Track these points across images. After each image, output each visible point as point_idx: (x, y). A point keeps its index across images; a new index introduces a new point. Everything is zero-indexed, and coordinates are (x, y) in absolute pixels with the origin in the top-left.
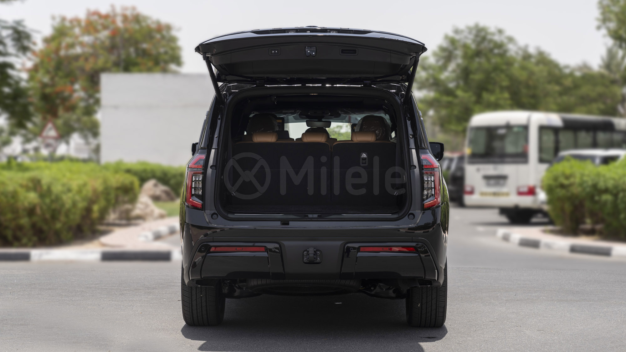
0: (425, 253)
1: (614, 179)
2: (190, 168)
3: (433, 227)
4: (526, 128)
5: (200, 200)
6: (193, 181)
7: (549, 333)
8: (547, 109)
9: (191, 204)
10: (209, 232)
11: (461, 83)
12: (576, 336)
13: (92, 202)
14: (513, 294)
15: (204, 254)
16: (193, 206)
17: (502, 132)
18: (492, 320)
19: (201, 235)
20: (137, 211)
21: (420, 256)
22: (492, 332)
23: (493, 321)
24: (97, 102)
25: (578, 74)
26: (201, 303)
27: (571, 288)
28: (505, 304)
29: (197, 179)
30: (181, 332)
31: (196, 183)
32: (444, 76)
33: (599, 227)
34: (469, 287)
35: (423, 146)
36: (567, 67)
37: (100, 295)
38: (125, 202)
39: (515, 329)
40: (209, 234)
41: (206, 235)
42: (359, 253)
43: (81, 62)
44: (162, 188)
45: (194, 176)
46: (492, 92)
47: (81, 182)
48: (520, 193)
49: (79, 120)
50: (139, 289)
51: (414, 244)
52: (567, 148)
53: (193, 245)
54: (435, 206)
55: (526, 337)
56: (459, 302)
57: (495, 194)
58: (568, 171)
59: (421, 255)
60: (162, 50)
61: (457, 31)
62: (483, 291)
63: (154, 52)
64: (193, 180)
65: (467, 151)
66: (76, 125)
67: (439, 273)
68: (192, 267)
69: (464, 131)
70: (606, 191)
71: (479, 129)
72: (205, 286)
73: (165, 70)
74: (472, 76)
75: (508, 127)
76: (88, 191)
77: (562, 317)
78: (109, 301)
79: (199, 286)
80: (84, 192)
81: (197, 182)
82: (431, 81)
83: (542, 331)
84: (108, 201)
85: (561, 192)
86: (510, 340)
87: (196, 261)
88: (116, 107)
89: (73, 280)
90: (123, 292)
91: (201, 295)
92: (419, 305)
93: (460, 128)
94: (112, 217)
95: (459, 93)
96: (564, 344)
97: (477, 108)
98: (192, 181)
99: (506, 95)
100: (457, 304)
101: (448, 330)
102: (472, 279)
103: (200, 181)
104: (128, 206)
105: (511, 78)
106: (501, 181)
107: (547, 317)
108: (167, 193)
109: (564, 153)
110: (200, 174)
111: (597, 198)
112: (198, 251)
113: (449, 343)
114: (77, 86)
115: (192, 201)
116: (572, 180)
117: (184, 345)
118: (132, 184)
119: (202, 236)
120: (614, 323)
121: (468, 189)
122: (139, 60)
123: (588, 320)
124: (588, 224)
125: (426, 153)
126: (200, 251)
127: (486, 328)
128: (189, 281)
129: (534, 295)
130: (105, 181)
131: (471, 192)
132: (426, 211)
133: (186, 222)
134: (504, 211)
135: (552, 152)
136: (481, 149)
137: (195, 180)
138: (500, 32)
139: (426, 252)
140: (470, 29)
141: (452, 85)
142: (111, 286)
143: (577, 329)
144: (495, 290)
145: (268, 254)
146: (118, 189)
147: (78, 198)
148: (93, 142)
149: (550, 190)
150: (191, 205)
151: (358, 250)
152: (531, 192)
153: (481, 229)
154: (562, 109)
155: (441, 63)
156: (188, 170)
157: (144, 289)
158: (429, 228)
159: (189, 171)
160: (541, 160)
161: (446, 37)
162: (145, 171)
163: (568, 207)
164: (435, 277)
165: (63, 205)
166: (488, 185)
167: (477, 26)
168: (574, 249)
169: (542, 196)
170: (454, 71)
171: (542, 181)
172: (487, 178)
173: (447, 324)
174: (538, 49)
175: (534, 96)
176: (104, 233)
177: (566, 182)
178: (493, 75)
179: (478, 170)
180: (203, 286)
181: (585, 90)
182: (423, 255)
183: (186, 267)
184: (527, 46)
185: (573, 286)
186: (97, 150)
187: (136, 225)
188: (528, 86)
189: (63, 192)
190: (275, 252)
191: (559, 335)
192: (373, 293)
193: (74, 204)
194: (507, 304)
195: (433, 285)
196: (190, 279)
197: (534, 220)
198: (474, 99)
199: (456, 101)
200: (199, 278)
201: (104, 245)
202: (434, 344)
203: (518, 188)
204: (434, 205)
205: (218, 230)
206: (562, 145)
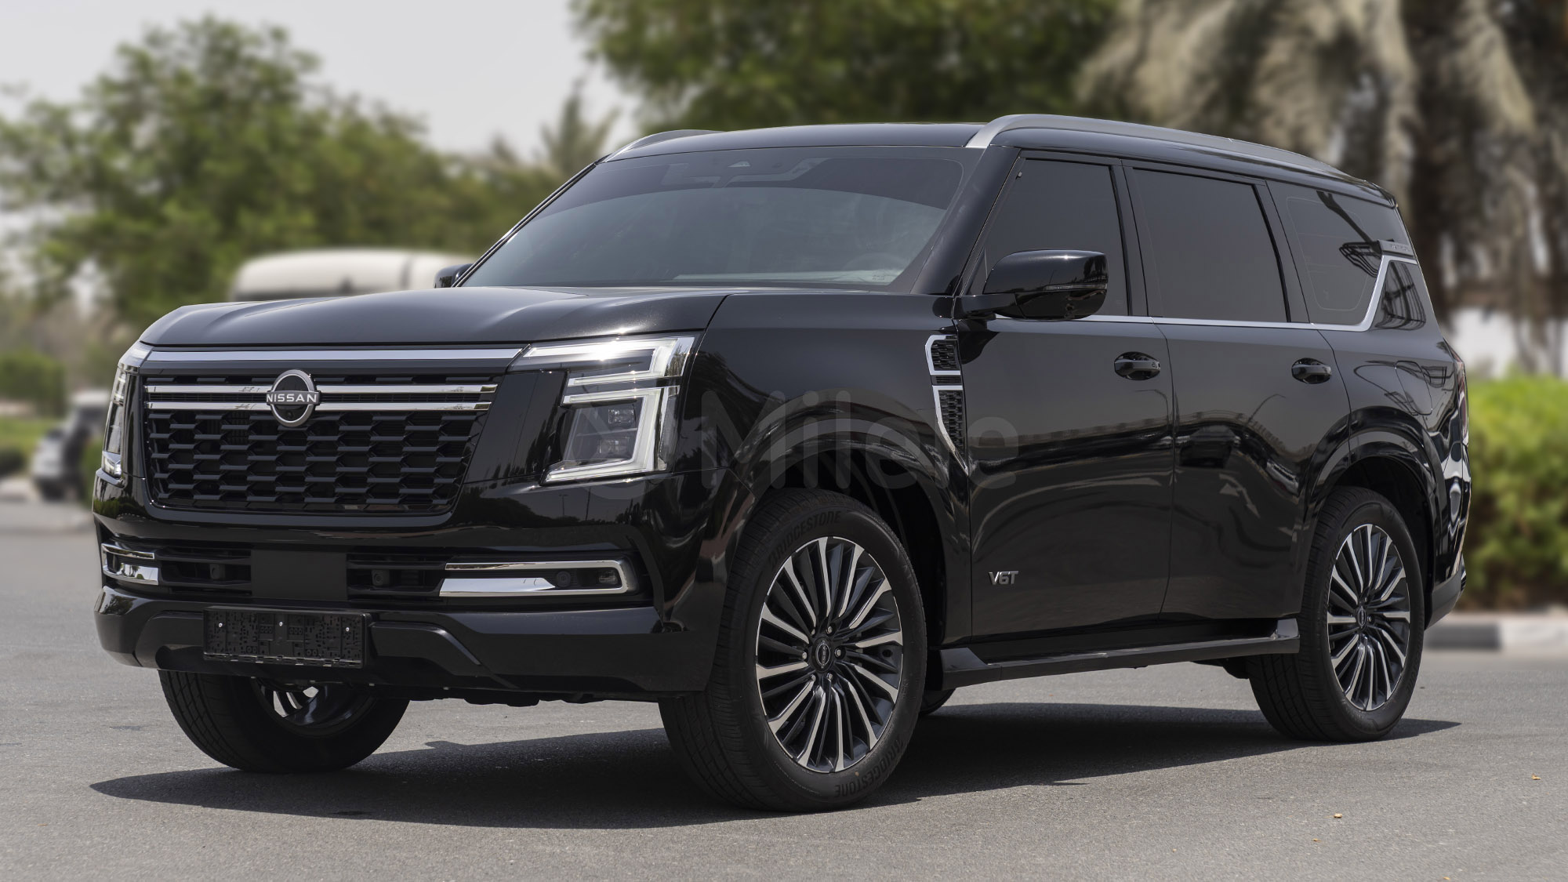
32: (121, 163)
61: (155, 39)
74: (209, 165)
82: (88, 174)
95: (172, 210)
99: (307, 219)
138: (279, 35)
140: (192, 31)
141: (150, 188)
155: (110, 128)
161: (124, 50)
167: (208, 23)
174: (379, 105)
178: (272, 163)
184: (355, 98)
198: (214, 227)
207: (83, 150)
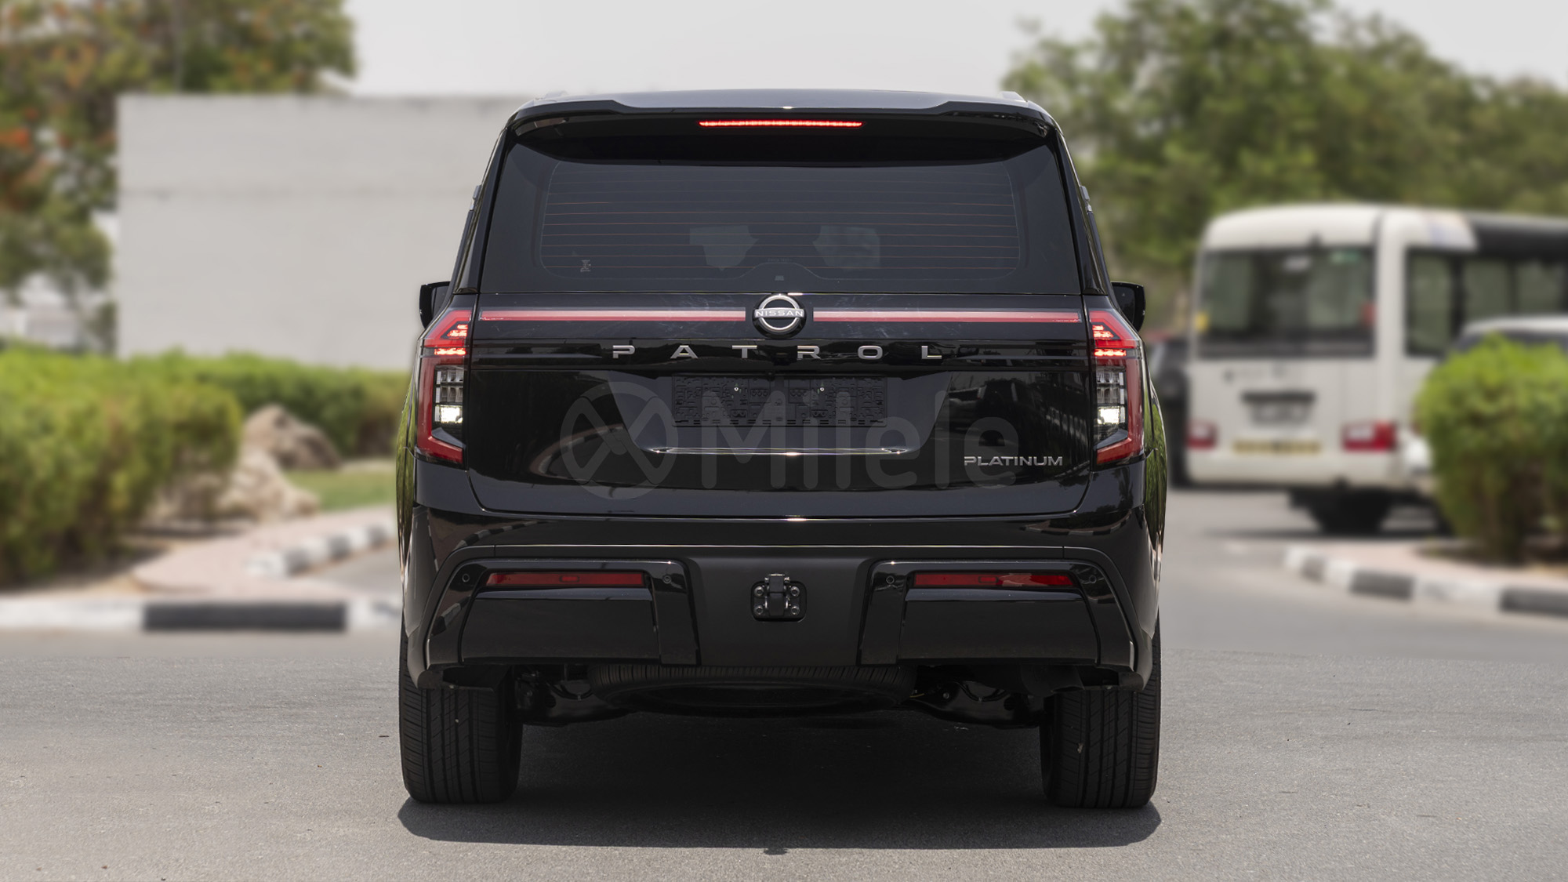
0: (1100, 594)
2: (427, 347)
3: (1122, 520)
4: (1367, 254)
5: (458, 438)
6: (439, 386)
7: (1453, 825)
8: (1425, 200)
9: (432, 452)
10: (481, 532)
11: (1177, 123)
12: (1529, 831)
13: (110, 463)
14: (1342, 721)
15: (469, 594)
16: (435, 455)
17: (1298, 264)
18: (1286, 790)
19: (460, 541)
20: (234, 496)
21: (1085, 599)
22: (1290, 819)
23: (1289, 792)
24: (109, 181)
25: (1514, 102)
26: (457, 740)
27: (1509, 705)
28: (1322, 748)
29: (449, 380)
30: (398, 820)
31: (444, 391)
34: (1214, 703)
35: (1095, 287)
36: (1487, 82)
37: (152, 723)
38: (200, 468)
39: (1354, 814)
40: (480, 537)
41: (473, 540)
42: (911, 591)
43: (57, 64)
44: (300, 430)
45: (439, 369)
46: (1265, 149)
47: (79, 404)
48: (1352, 445)
49: (49, 234)
50: (264, 707)
51: (1065, 565)
52: (1490, 311)
53: (437, 569)
54: (1128, 458)
55: (1387, 835)
56: (1188, 742)
57: (1278, 447)
58: (1493, 378)
59: (1090, 598)
60: (297, 31)
62: (1255, 714)
63: (273, 33)
64: (438, 383)
65: (1199, 322)
66: (41, 250)
67: (1140, 651)
68: (432, 632)
69: (1187, 264)
71: (1230, 256)
72: (468, 688)
73: (305, 86)
75: (1317, 250)
76: (99, 432)
77: (1488, 782)
78: (182, 737)
79: (452, 687)
80: (90, 435)
81: (449, 388)
83: (1430, 819)
84: (153, 461)
85: (1471, 439)
86: (1341, 840)
87: (443, 615)
88: (162, 195)
89: (69, 683)
90: (219, 715)
91: (457, 721)
92: (1081, 747)
93: (1174, 257)
94: (163, 510)
96: (1497, 852)
97: (1222, 196)
98: (434, 385)
100: (1182, 748)
101: (1162, 816)
102: (1221, 681)
103: (457, 384)
104: (208, 480)
105: (1324, 111)
106: (1297, 410)
107: (1442, 781)
108: (312, 444)
109: (1480, 328)
110: (459, 364)
112: (451, 587)
113: (1169, 850)
114: (47, 135)
115: (434, 441)
116: (1505, 402)
117: (411, 853)
118: (221, 413)
119: (463, 542)
121: (1198, 431)
122: (230, 56)
124: (1552, 534)
125: (1104, 306)
126: (457, 586)
127: (1271, 811)
128: (424, 670)
129: (1402, 723)
130: (146, 405)
131: (1209, 442)
132: (1102, 473)
133: (418, 502)
134: (1303, 495)
135: (1442, 324)
136: (1236, 315)
137: (442, 384)
139: (1102, 589)
142: (181, 699)
143: (1531, 813)
144: (1291, 711)
145: (652, 593)
146: (181, 427)
147: (70, 451)
148: (92, 300)
149: (1439, 433)
150: (430, 454)
151: (910, 580)
152: (1384, 439)
153: (1237, 548)
154: (1469, 198)
156: (422, 354)
157: (277, 706)
158: (1112, 520)
159: (426, 357)
160: (1413, 349)
162: (249, 381)
163: (1492, 481)
164: (1129, 661)
165: (28, 471)
166: (1259, 420)
168: (1511, 603)
169: (1416, 451)
170: (1151, 93)
171: (1417, 407)
172: (1256, 400)
173: (1158, 799)
175: (1387, 163)
176: (143, 555)
177: (1486, 408)
179: (1229, 377)
180: (462, 688)
181: (1538, 145)
182: (1094, 600)
183: (414, 633)
185: (1513, 700)
186: (106, 322)
187: (231, 533)
188: (1371, 134)
189: (31, 435)
190: (668, 588)
191: (1479, 827)
192: (948, 708)
193: (61, 469)
194: (1327, 746)
195: (1121, 686)
196: (429, 665)
197: (1392, 523)
199: (1163, 176)
200: (453, 660)
201: (146, 587)
202: (1125, 851)
203: (1345, 431)
204: (1126, 455)
205: (506, 527)
206: (1472, 304)
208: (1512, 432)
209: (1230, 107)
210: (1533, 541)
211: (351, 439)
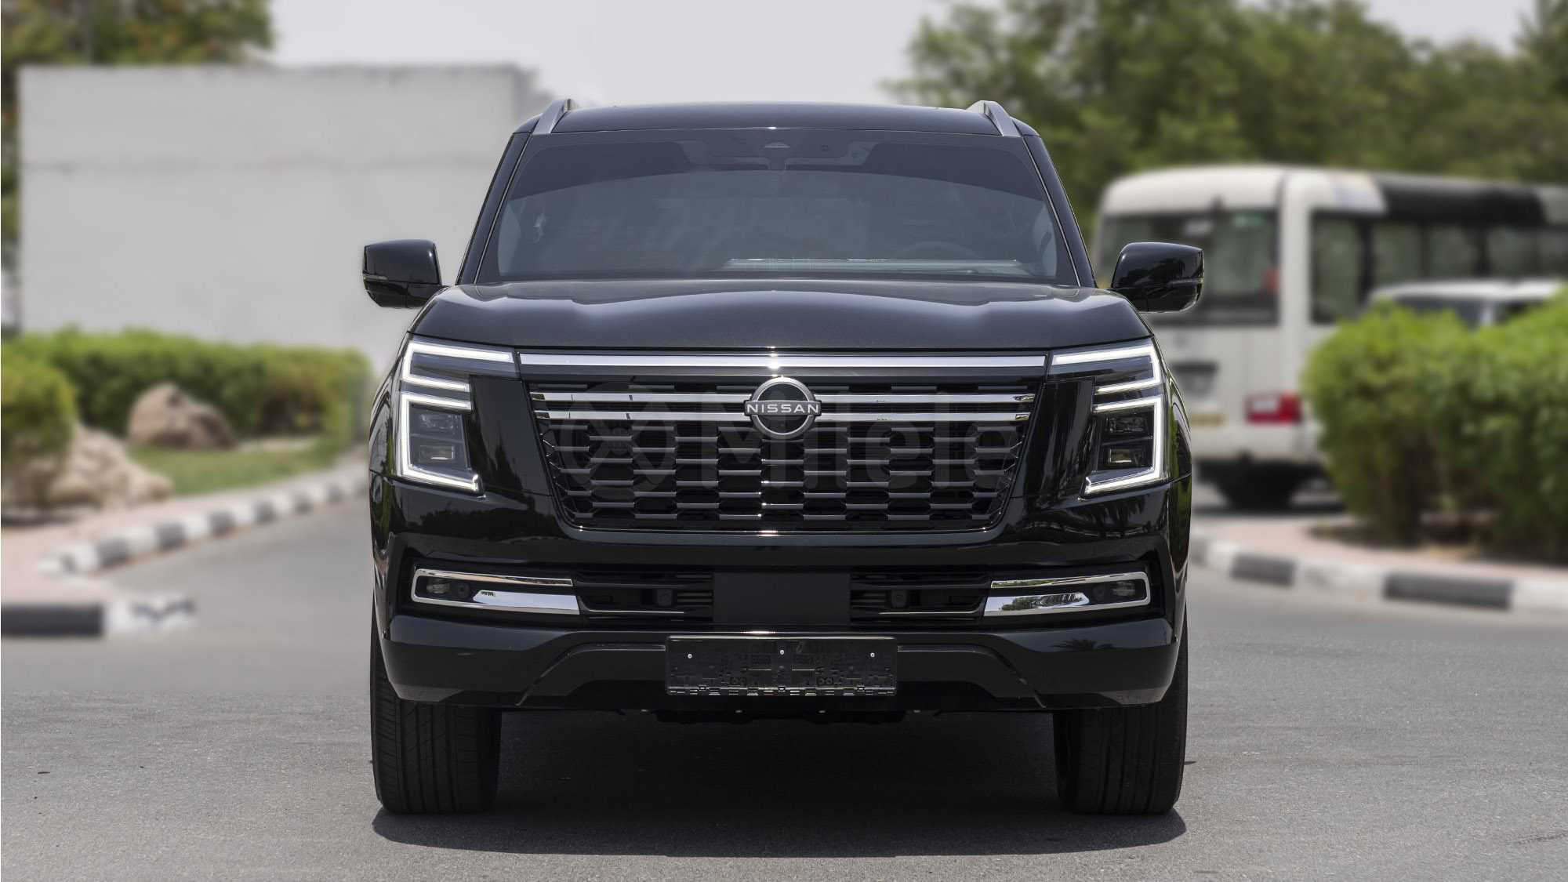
1: (1521, 367)
4: (1270, 217)
11: (1098, 89)
17: (1201, 227)
20: (73, 480)
25: (1456, 67)
27: (1355, 716)
32: (1044, 66)
33: (1482, 517)
36: (1423, 44)
38: (31, 453)
44: (195, 408)
46: (1187, 114)
48: (1256, 417)
52: (1395, 278)
58: (1383, 347)
70: (1499, 405)
71: (1129, 221)
73: (219, 57)
74: (1126, 66)
75: (1218, 214)
82: (1008, 82)
85: (1359, 412)
88: (66, 168)
95: (1091, 118)
99: (1229, 122)
104: (45, 464)
105: (1244, 70)
106: (1199, 381)
108: (208, 424)
109: (1384, 294)
111: (1469, 429)
116: (1397, 372)
118: (51, 394)
120: (1463, 842)
122: (145, 31)
123: (1377, 834)
124: (1448, 509)
134: (1211, 470)
135: (1350, 289)
141: (1071, 94)
149: (1329, 408)
152: (1288, 412)
155: (1034, 30)
160: (1319, 316)
162: (145, 358)
163: (1383, 455)
168: (1396, 589)
169: (1314, 425)
170: (1072, 55)
175: (1310, 127)
177: (1377, 380)
178: (1189, 62)
181: (1477, 111)
185: (1361, 711)
188: (1294, 96)
197: (1302, 498)
198: (1132, 135)
199: (1081, 142)
203: (1249, 402)
206: (1382, 270)
207: (1003, 56)
208: (1402, 406)
209: (1145, 68)
210: (1427, 518)
211: (254, 417)
